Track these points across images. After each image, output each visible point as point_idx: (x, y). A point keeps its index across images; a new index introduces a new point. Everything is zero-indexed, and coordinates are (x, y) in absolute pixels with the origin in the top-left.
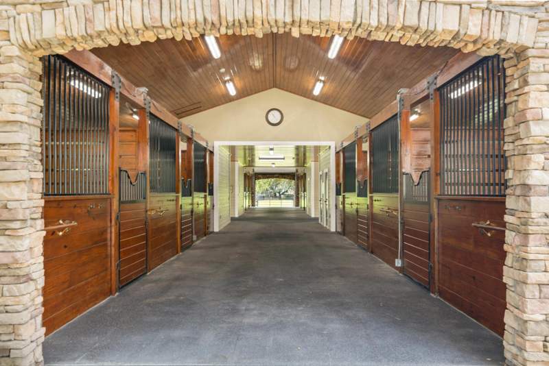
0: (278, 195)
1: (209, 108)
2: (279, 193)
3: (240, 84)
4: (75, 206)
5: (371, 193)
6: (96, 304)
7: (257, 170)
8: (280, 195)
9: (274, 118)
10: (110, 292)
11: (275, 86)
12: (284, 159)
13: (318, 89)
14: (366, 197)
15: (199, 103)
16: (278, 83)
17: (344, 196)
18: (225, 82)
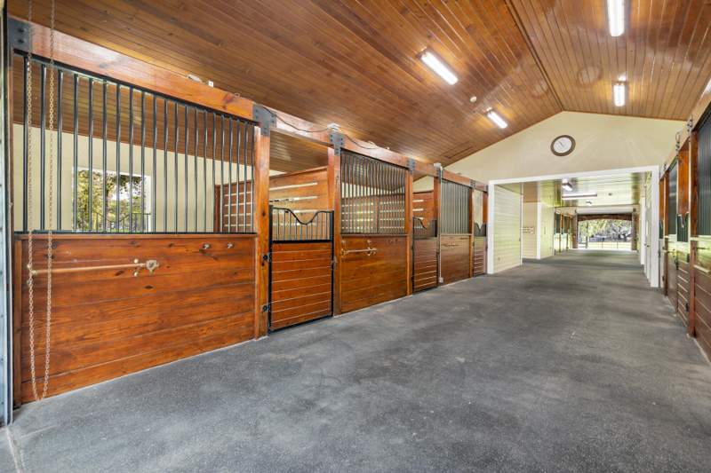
0: (622, 237)
1: (483, 148)
2: (624, 235)
3: (508, 114)
4: (171, 245)
5: (692, 236)
6: (217, 348)
7: (580, 211)
8: (625, 237)
9: (562, 146)
10: (251, 336)
11: (562, 108)
12: (596, 195)
13: (619, 97)
14: (686, 241)
15: (467, 142)
16: (564, 103)
17: (667, 239)
18: (486, 114)
